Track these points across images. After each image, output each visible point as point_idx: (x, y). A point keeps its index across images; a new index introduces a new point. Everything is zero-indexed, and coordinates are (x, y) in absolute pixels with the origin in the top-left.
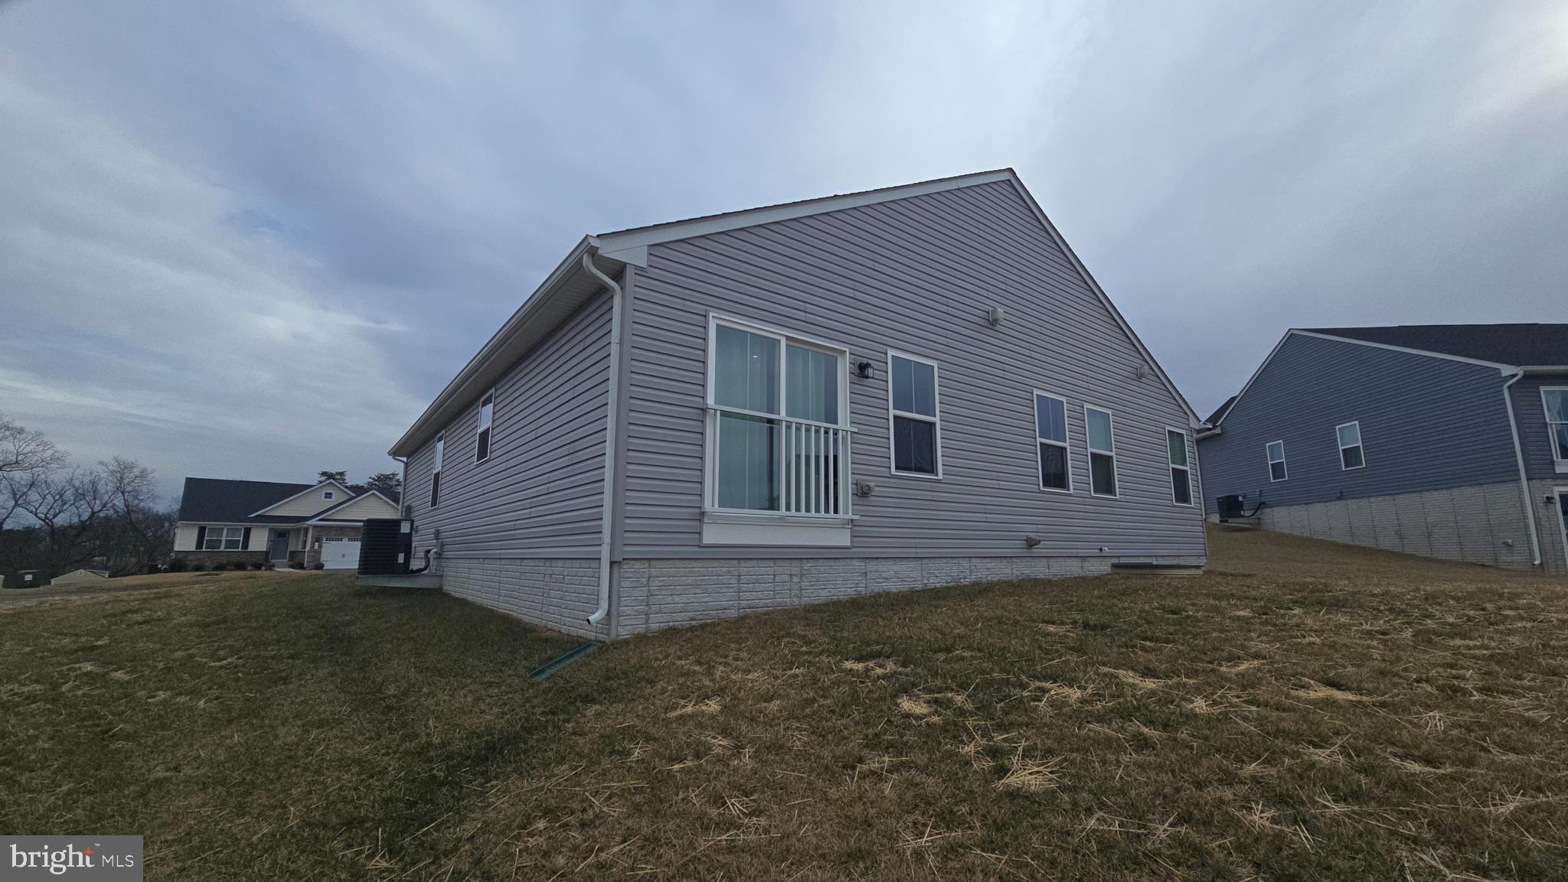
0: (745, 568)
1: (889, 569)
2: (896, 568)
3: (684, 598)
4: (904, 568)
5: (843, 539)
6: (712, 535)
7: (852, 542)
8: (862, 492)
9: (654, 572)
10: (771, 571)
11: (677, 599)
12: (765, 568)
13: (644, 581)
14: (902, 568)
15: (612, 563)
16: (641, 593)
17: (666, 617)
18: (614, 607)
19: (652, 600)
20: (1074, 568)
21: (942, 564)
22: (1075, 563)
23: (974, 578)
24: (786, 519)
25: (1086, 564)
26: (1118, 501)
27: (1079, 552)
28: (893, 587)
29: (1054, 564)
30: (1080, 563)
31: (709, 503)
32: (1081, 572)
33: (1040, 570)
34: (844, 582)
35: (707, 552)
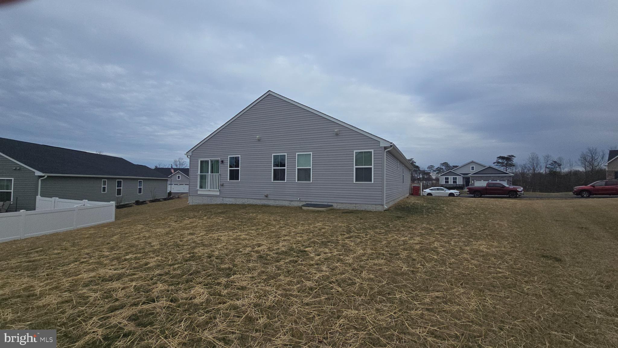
0: (203, 197)
1: (227, 199)
5: (218, 193)
6: (199, 193)
7: (220, 194)
8: (222, 185)
12: (206, 198)
13: (192, 198)
14: (230, 199)
17: (194, 203)
20: (286, 203)
21: (240, 199)
22: (287, 202)
23: (248, 203)
24: (209, 190)
25: (292, 203)
26: (311, 183)
27: (288, 199)
28: (228, 203)
29: (277, 202)
30: (289, 202)
31: (198, 188)
32: (289, 205)
33: (271, 203)
34: (219, 201)
35: (199, 195)
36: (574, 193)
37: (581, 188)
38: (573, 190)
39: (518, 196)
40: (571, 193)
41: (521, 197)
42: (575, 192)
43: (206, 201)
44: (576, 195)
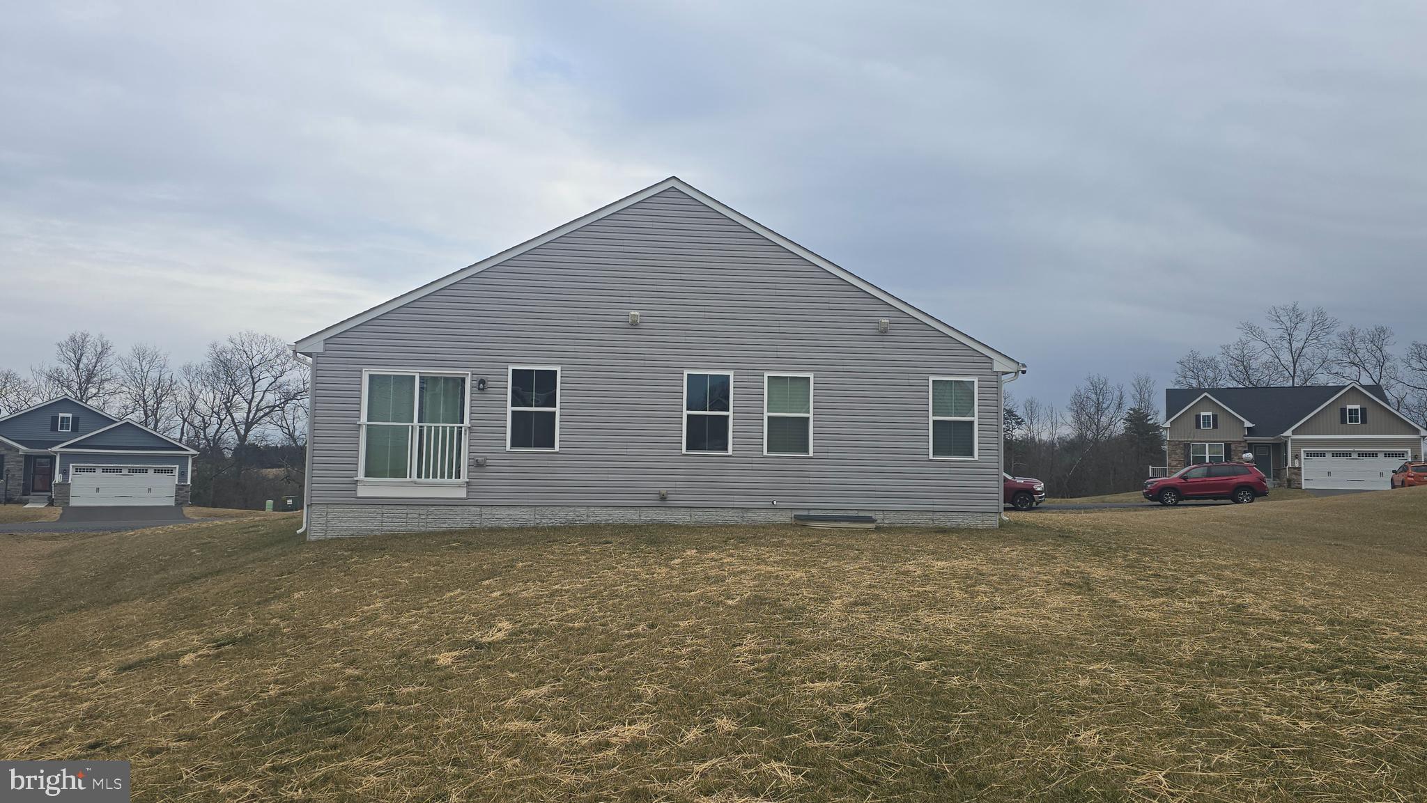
0: (385, 509)
1: (503, 513)
2: (511, 512)
3: (347, 524)
4: (516, 512)
5: (462, 493)
6: (362, 492)
7: (468, 495)
8: (478, 465)
9: (329, 510)
10: (405, 511)
11: (343, 524)
12: (404, 510)
13: (324, 515)
14: (515, 512)
15: (308, 505)
16: (323, 520)
17: (337, 533)
18: (308, 526)
19: (329, 524)
20: (731, 517)
21: (557, 510)
22: (731, 513)
23: (591, 520)
24: (415, 483)
25: (750, 514)
26: (811, 458)
27: (737, 504)
28: (505, 524)
29: (701, 514)
30: (739, 513)
31: (361, 475)
32: (739, 520)
33: (682, 517)
34: (460, 519)
35: (362, 501)
36: (1146, 495)
37: (1161, 483)
38: (1145, 487)
39: (1034, 504)
40: (1137, 496)
41: (1040, 508)
42: (1151, 491)
43: (396, 522)
44: (1151, 499)
